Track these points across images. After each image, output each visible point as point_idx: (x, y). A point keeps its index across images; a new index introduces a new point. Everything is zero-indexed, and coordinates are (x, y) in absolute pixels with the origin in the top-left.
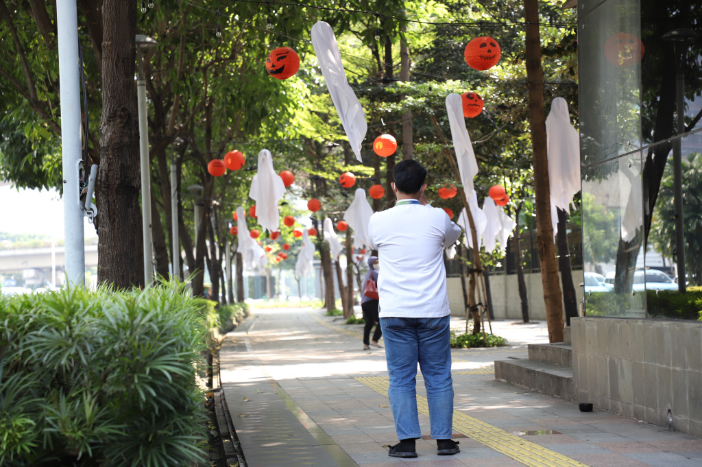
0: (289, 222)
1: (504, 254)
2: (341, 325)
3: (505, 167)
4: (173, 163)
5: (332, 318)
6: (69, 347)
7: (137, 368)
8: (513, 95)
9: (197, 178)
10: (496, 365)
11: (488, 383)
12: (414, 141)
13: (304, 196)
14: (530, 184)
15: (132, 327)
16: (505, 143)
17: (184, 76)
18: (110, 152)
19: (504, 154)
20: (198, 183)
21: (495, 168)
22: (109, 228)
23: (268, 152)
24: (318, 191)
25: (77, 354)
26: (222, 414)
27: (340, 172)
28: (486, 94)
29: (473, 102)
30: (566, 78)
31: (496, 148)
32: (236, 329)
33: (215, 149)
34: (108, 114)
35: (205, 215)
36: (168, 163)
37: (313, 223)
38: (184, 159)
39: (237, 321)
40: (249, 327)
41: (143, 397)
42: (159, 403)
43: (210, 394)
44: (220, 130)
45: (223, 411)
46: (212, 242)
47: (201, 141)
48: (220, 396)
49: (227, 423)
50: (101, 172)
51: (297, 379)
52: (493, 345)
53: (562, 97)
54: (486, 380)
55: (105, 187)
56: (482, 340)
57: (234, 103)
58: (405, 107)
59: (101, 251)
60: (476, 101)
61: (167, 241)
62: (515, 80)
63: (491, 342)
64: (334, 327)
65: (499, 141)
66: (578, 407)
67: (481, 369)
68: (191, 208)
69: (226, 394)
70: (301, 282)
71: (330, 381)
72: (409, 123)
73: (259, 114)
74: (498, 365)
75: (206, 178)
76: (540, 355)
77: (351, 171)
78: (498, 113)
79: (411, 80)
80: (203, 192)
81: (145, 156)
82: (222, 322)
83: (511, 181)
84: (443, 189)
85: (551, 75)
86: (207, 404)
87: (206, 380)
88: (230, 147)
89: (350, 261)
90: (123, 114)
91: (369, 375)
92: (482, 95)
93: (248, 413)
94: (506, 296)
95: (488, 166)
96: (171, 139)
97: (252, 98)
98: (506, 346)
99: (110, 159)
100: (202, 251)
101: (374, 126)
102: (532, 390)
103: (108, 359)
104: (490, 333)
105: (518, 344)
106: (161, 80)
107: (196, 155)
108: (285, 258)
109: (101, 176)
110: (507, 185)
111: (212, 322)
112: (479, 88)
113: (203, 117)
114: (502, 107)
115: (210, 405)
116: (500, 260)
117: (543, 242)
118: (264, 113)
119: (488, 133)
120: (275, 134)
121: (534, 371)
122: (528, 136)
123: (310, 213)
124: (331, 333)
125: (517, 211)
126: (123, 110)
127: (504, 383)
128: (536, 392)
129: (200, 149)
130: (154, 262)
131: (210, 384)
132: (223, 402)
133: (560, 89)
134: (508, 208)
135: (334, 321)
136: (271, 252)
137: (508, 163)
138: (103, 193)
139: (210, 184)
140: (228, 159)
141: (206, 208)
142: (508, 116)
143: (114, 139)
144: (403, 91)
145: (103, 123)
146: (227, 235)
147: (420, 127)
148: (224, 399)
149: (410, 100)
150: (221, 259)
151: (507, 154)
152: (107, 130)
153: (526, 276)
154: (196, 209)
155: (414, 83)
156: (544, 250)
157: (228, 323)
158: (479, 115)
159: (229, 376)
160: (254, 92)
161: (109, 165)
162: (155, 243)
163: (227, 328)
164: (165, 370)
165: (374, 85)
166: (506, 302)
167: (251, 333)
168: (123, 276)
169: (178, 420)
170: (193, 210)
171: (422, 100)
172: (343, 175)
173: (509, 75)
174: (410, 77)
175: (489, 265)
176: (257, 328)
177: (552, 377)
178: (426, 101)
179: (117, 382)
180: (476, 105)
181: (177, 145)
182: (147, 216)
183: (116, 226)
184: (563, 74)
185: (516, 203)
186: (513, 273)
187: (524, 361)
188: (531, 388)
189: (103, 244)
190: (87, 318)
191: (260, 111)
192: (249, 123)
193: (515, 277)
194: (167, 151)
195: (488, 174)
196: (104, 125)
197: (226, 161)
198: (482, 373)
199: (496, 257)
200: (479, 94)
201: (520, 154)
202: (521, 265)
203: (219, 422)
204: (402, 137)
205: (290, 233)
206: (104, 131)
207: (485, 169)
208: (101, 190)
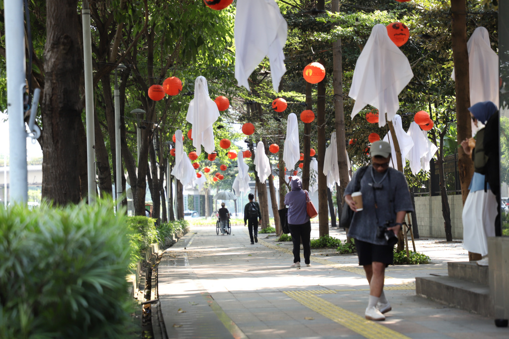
0: (226, 144)
1: (428, 177)
2: (274, 242)
3: (431, 94)
4: (116, 88)
5: (266, 235)
6: (7, 260)
7: (71, 280)
8: (438, 25)
9: (140, 102)
10: (416, 281)
11: (409, 298)
12: (343, 69)
13: (241, 120)
14: (454, 110)
15: (66, 242)
16: (431, 70)
17: (126, 5)
18: (54, 77)
19: (430, 81)
20: (141, 107)
21: (421, 95)
22: (52, 149)
23: (204, 78)
24: (254, 115)
25: (14, 266)
26: (157, 324)
27: (274, 98)
28: (412, 24)
29: (399, 31)
30: (489, 8)
31: (422, 75)
32: (175, 244)
33: (156, 75)
34: (51, 41)
35: (146, 137)
36: (113, 88)
37: (248, 146)
38: (127, 84)
39: (176, 237)
40: (188, 242)
41: (75, 306)
42: (90, 313)
43: (148, 305)
44: (161, 57)
45: (159, 321)
46: (154, 162)
47: (144, 68)
48: (157, 307)
49: (161, 333)
50: (46, 96)
51: (229, 292)
52: (416, 263)
53: (485, 26)
54: (407, 295)
55: (49, 111)
56: (406, 258)
57: (173, 31)
58: (335, 36)
59: (45, 170)
60: (402, 30)
61: (110, 161)
62: (440, 11)
63: (414, 259)
64: (267, 244)
65: (425, 69)
66: (493, 322)
67: (403, 285)
68: (134, 131)
69: (162, 306)
70: (237, 201)
71: (260, 294)
72: (339, 51)
73: (196, 42)
74: (419, 282)
75: (147, 102)
76: (459, 273)
77: (284, 97)
78: (424, 42)
79: (341, 11)
80: (145, 116)
81: (89, 81)
82: (162, 238)
83: (436, 107)
84: (370, 114)
85: (474, 6)
86: (144, 315)
87: (145, 292)
88: (171, 74)
89: (282, 181)
90: (65, 41)
91: (297, 289)
92: (408, 24)
93: (182, 323)
94: (431, 217)
95: (414, 93)
96: (114, 65)
97: (190, 27)
98: (428, 263)
99: (54, 83)
100: (144, 170)
101: (305, 55)
102: (451, 305)
103: (44, 272)
104: (413, 251)
105: (441, 262)
106: (105, 9)
107: (138, 80)
108: (221, 178)
109: (46, 100)
110: (432, 111)
111: (152, 238)
112: (405, 17)
113: (145, 44)
114: (427, 36)
115: (147, 316)
116: (424, 182)
117: (464, 165)
118: (201, 42)
119: (414, 60)
120: (213, 61)
121: (452, 288)
122: (452, 64)
123: (246, 137)
124: (264, 250)
125: (442, 136)
126: (66, 37)
127: (424, 298)
128: (454, 307)
129: (142, 74)
130: (97, 180)
131: (148, 296)
132: (159, 313)
133: (483, 19)
134: (433, 133)
135: (267, 238)
136: (210, 173)
137: (433, 89)
138: (47, 115)
139: (152, 108)
140: (167, 84)
141: (148, 131)
142: (434, 45)
143: (58, 65)
144: (333, 21)
145: (47, 50)
146: (168, 156)
147: (349, 55)
148: (160, 310)
149: (339, 30)
150: (162, 179)
151: (432, 81)
152: (51, 56)
153: (450, 197)
154: (138, 131)
155: (343, 13)
156: (464, 173)
157: (168, 239)
158: (406, 44)
159: (166, 289)
160: (192, 21)
161: (53, 89)
162: (98, 164)
163: (167, 243)
164: (97, 282)
165: (305, 16)
166: (431, 222)
167: (189, 249)
168: (65, 194)
169: (109, 329)
170: (136, 133)
171: (350, 29)
172: (276, 100)
173: (434, 5)
174: (341, 8)
175: (414, 186)
176: (195, 244)
177: (470, 293)
178: (354, 31)
179: (51, 293)
180: (402, 34)
181: (121, 71)
182: (91, 138)
183: (60, 147)
184: (486, 5)
185: (441, 128)
186: (438, 195)
187: (444, 278)
188: (449, 304)
189: (47, 164)
190: (24, 234)
191: (197, 40)
192: (186, 51)
193: (439, 198)
194: (112, 76)
195: (414, 100)
196: (48, 51)
197: (165, 87)
198: (404, 288)
199: (421, 179)
200: (405, 24)
201: (445, 81)
202: (445, 186)
203: (154, 332)
204: (333, 65)
205: (226, 154)
206: (48, 58)
207: (411, 95)
208: (45, 113)
